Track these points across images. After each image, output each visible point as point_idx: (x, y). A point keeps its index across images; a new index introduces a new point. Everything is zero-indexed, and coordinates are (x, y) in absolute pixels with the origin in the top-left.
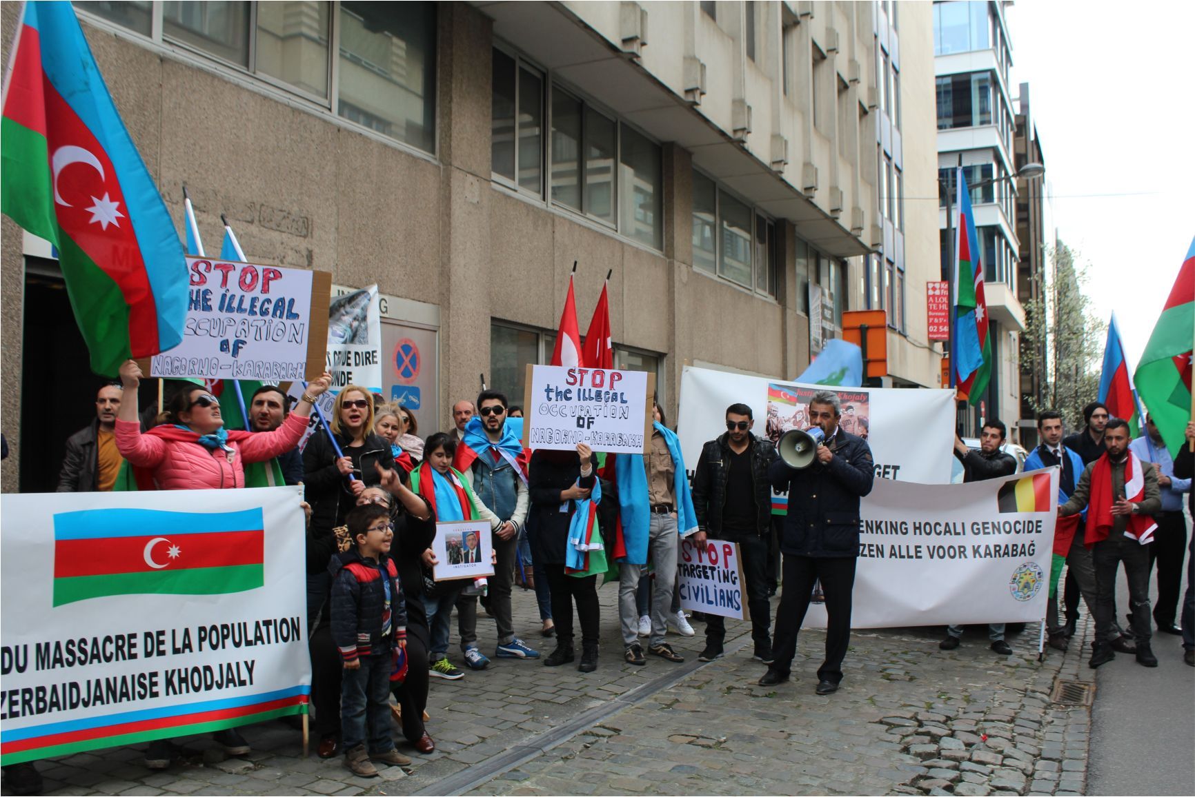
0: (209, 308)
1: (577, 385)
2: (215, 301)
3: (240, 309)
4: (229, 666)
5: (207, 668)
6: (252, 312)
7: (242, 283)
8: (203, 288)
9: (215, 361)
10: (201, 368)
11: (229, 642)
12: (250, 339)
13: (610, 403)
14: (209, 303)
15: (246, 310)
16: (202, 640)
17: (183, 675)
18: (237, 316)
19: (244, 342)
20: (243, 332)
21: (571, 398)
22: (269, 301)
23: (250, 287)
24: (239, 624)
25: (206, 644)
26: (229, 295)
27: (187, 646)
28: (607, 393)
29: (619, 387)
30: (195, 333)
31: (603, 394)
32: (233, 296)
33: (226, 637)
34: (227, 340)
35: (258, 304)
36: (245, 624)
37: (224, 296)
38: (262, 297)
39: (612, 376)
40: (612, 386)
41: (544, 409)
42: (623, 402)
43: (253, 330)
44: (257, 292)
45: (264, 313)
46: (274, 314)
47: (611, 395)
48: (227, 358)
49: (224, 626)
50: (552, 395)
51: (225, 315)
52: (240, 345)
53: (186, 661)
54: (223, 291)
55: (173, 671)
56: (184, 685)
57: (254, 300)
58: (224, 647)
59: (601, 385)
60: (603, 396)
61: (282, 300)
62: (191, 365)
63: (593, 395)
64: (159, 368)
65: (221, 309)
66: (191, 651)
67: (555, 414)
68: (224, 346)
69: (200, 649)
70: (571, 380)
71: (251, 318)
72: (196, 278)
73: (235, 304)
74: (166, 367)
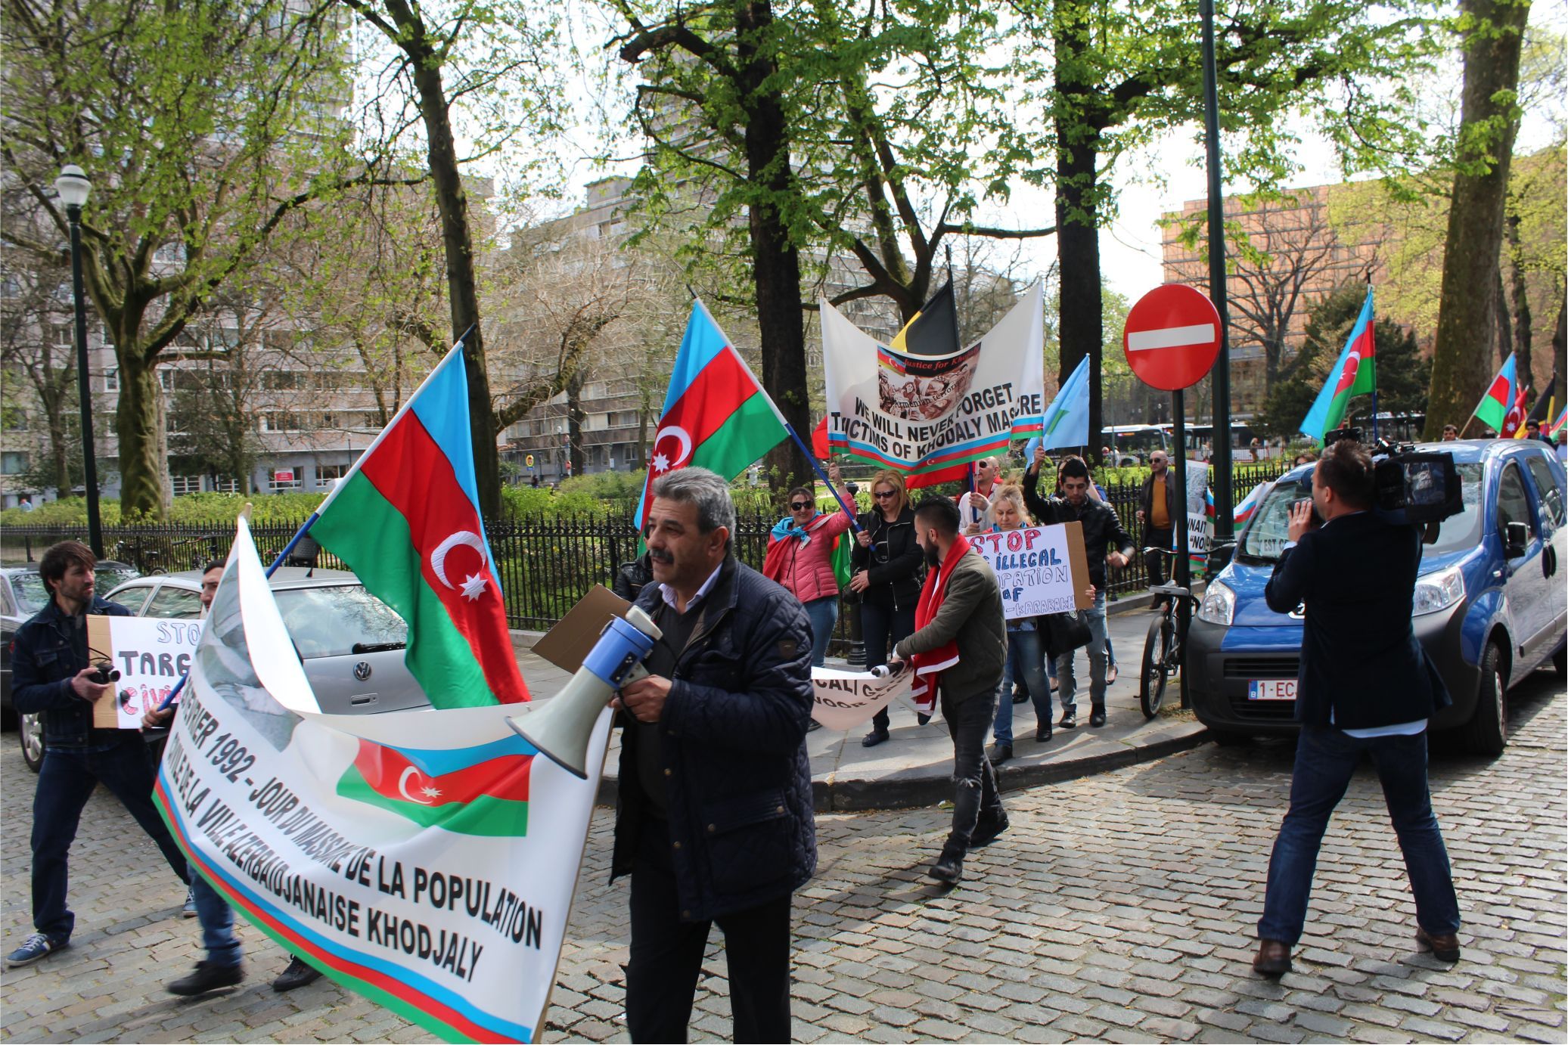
3: (1013, 565)
4: (455, 937)
5: (423, 929)
6: (1023, 566)
7: (1010, 545)
11: (460, 903)
12: (1025, 586)
15: (1017, 565)
16: (419, 888)
17: (391, 924)
18: (1010, 571)
19: (1021, 589)
20: (1018, 582)
22: (1034, 554)
23: (1017, 547)
24: (480, 883)
25: (425, 895)
26: (1002, 557)
27: (398, 887)
32: (1005, 557)
33: (458, 894)
35: (1026, 559)
36: (488, 885)
37: (999, 559)
38: (1028, 553)
43: (1026, 579)
44: (1023, 550)
45: (1033, 564)
46: (1041, 563)
49: (454, 880)
52: (1018, 592)
53: (395, 907)
54: (997, 555)
55: (379, 914)
56: (391, 937)
57: (1022, 556)
58: (451, 907)
61: (1045, 551)
66: (403, 896)
69: (416, 900)
71: (1023, 570)
73: (1008, 562)
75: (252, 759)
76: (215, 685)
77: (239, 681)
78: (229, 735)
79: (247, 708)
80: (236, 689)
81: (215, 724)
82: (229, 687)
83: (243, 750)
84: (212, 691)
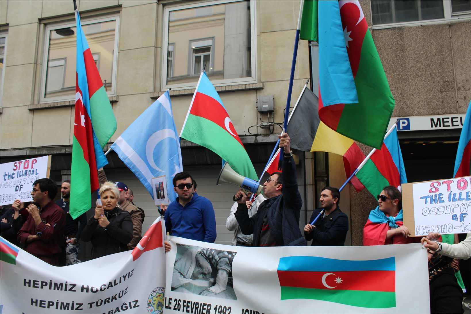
0: (443, 201)
1: (17, 170)
2: (445, 198)
3: (460, 198)
7: (459, 187)
8: (438, 193)
9: (450, 225)
10: (443, 230)
13: (31, 176)
14: (442, 199)
15: (464, 199)
19: (466, 214)
20: (464, 209)
21: (14, 177)
26: (452, 194)
28: (30, 171)
29: (35, 166)
30: (437, 213)
31: (28, 172)
32: (455, 194)
34: (456, 214)
37: (450, 195)
39: (33, 162)
40: (32, 167)
41: (2, 185)
42: (37, 174)
47: (31, 172)
48: (457, 223)
50: (7, 177)
51: (452, 203)
52: (464, 216)
54: (449, 192)
59: (27, 168)
60: (28, 173)
62: (437, 229)
63: (24, 174)
64: (420, 232)
65: (449, 200)
67: (6, 187)
68: (454, 217)
70: (15, 168)
72: (434, 190)
73: (457, 197)
74: (423, 231)
75: (230, 308)
76: (200, 294)
77: (207, 288)
78: (217, 306)
79: (216, 294)
80: (208, 291)
81: (210, 305)
82: (205, 291)
83: (225, 307)
84: (201, 296)
